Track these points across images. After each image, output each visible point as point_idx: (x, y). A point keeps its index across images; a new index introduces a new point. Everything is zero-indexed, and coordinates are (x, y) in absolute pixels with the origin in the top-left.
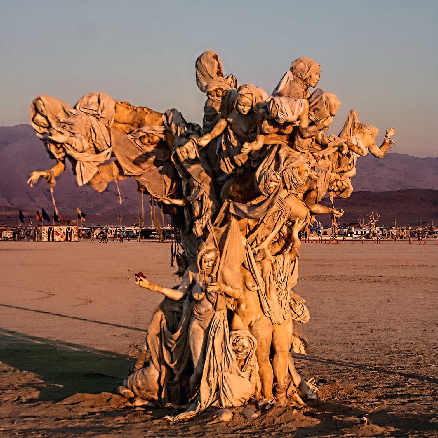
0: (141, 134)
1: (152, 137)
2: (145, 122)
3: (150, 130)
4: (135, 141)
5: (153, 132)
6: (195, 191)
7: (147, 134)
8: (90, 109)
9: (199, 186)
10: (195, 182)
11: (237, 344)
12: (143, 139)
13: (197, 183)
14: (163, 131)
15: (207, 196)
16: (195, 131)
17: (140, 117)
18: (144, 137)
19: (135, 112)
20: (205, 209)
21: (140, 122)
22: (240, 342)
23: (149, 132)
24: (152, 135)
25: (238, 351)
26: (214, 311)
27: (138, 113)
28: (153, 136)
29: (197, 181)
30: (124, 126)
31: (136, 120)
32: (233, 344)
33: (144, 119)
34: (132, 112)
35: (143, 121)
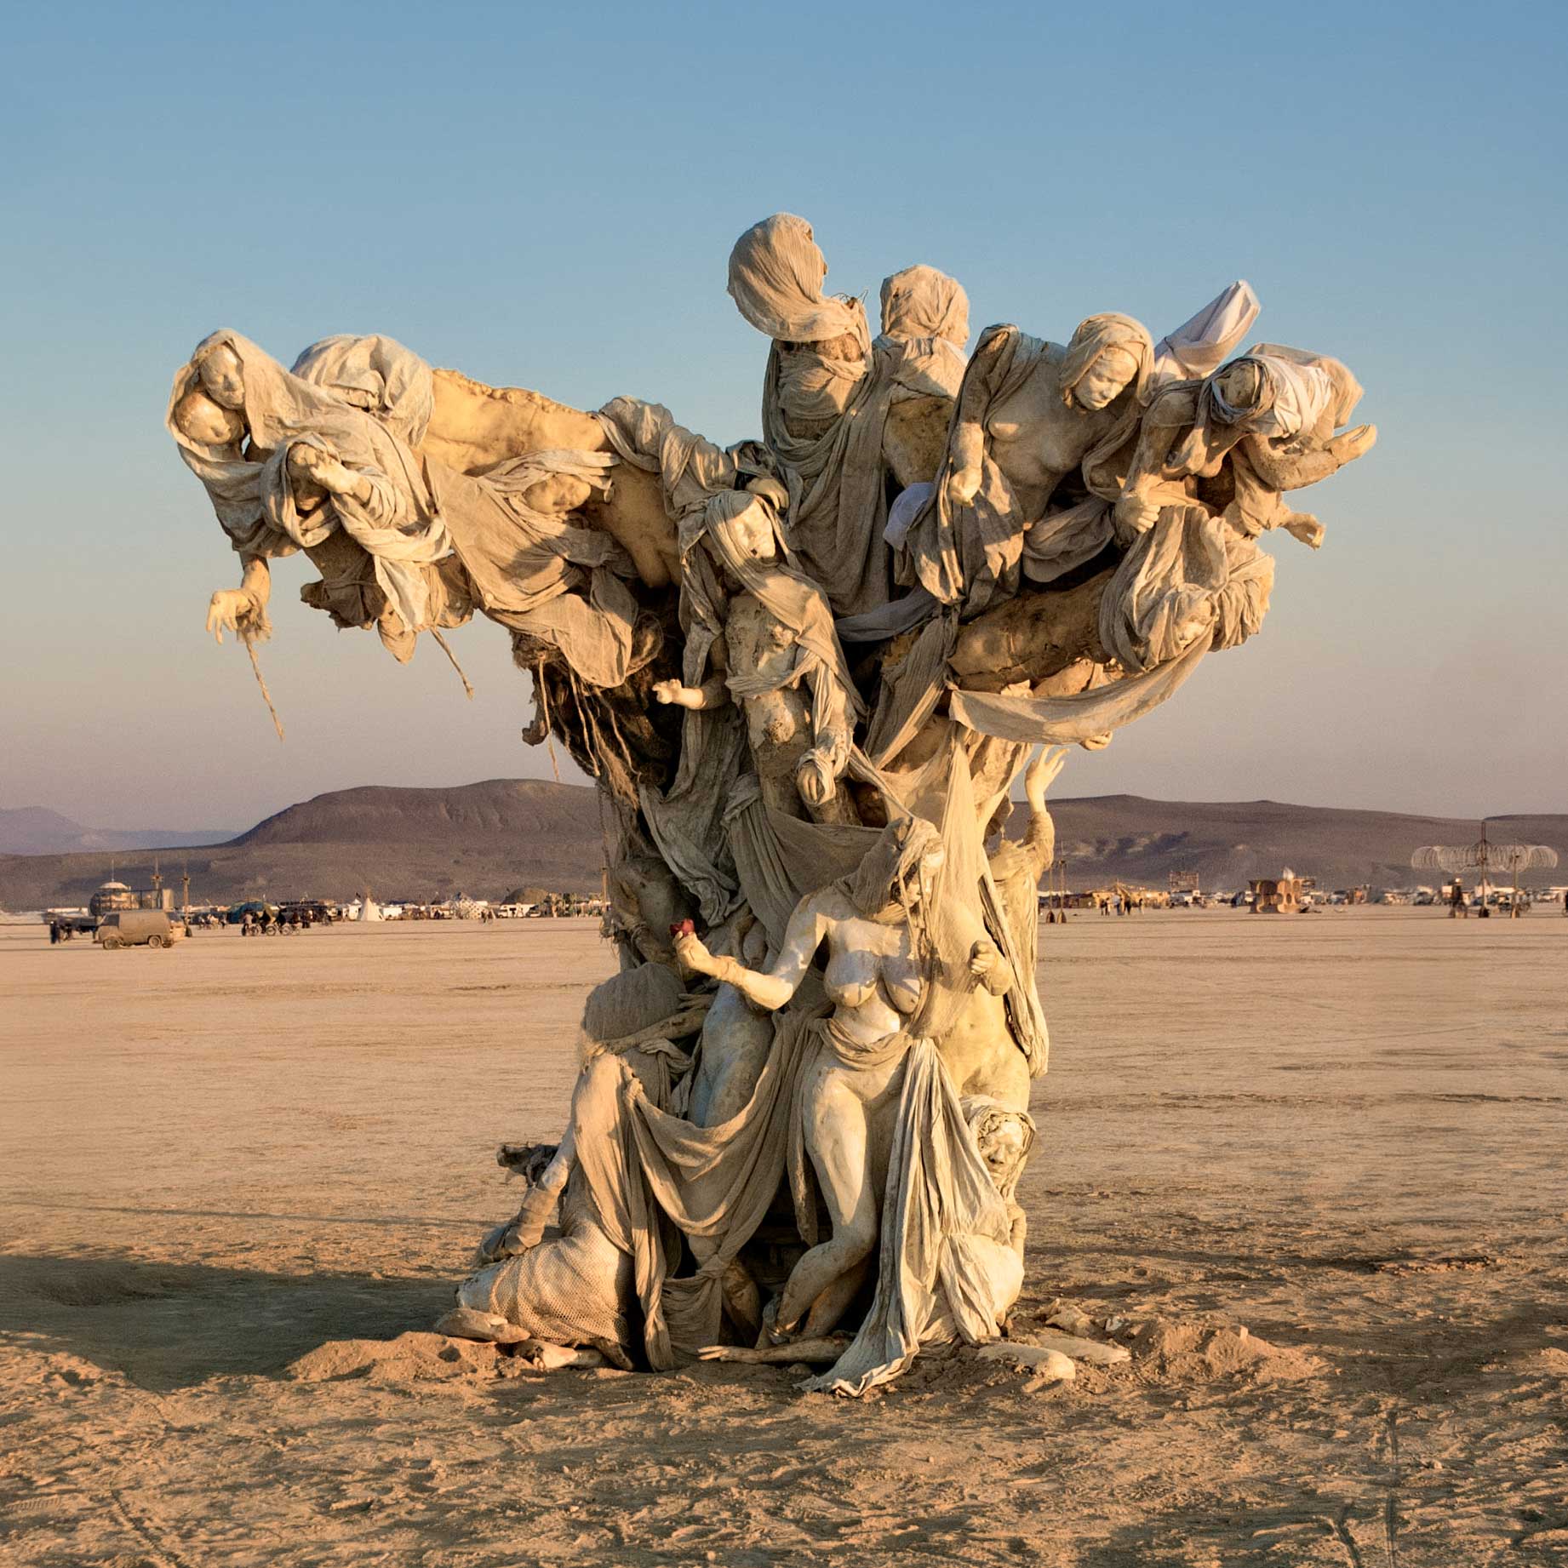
0: (535, 476)
1: (572, 486)
2: (544, 436)
3: (568, 463)
4: (507, 500)
5: (577, 471)
6: (770, 660)
7: (555, 475)
8: (355, 389)
9: (794, 642)
10: (778, 629)
11: (992, 1137)
12: (538, 491)
13: (789, 635)
14: (605, 468)
15: (831, 677)
16: (767, 466)
17: (523, 420)
18: (544, 485)
19: (499, 406)
20: (823, 717)
21: (523, 438)
22: (1000, 1133)
23: (563, 468)
24: (570, 480)
25: (993, 1161)
26: (910, 1037)
27: (515, 409)
28: (576, 483)
29: (785, 627)
30: (454, 450)
31: (507, 431)
32: (983, 1140)
33: (539, 428)
34: (485, 404)
35: (537, 435)
